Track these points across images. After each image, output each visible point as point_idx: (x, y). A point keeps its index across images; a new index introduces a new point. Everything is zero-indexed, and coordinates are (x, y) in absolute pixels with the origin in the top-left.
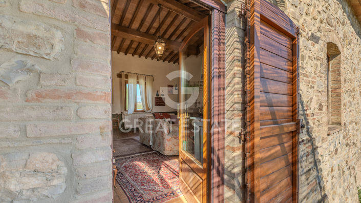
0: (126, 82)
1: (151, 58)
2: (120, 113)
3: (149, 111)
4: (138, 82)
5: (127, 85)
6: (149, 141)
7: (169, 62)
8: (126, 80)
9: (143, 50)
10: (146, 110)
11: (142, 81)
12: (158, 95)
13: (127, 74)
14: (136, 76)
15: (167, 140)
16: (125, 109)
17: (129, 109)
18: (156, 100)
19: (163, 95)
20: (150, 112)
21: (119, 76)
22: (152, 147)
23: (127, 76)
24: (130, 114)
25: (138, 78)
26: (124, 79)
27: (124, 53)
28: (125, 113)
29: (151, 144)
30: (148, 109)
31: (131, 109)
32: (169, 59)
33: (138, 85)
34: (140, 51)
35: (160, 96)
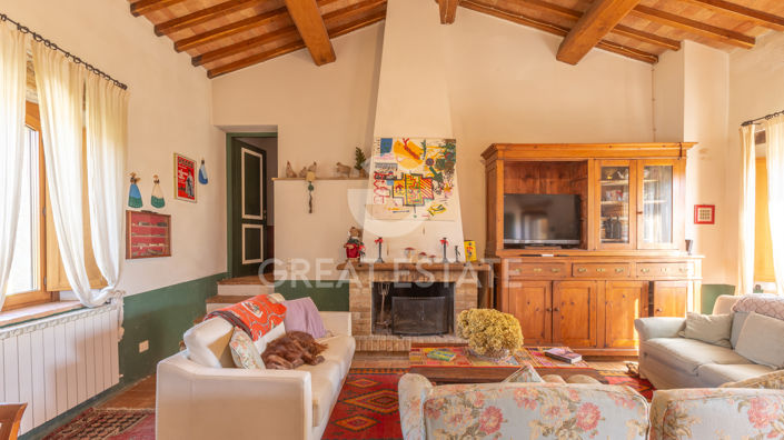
19: (159, 203)
35: (147, 206)
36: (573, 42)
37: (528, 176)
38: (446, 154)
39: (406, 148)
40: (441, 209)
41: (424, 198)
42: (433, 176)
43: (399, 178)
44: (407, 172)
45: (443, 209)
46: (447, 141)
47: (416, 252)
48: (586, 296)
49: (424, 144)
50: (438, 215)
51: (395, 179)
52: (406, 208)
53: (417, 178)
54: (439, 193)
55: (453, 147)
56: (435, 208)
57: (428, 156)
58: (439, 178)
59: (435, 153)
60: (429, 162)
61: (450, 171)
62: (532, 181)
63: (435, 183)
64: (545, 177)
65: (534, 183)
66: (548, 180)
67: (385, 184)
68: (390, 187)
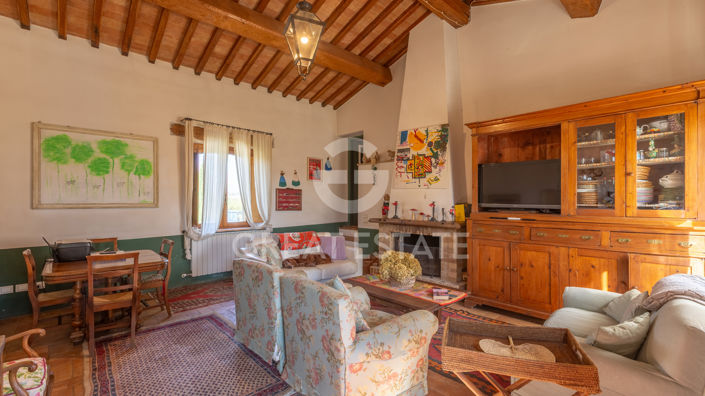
0: (198, 149)
1: (266, 89)
2: (179, 233)
3: (261, 225)
4: (231, 150)
5: (201, 157)
6: (270, 345)
7: (312, 101)
8: (199, 141)
9: (247, 65)
10: (251, 221)
11: (242, 148)
12: (283, 183)
13: (201, 125)
14: (225, 133)
15: (351, 366)
16: (194, 222)
17: (206, 221)
18: (278, 197)
19: (296, 183)
20: (264, 229)
21: (178, 130)
22: (280, 368)
23: (199, 132)
24: (207, 236)
25: (231, 139)
26: (190, 138)
27: (192, 70)
28: (193, 232)
29: (277, 359)
30: (259, 219)
31: (209, 220)
32: (311, 94)
33: (231, 158)
34: (237, 65)
35: (289, 185)
37: (527, 144)
38: (441, 136)
39: (416, 136)
40: (437, 179)
41: (426, 172)
42: (432, 154)
43: (411, 158)
44: (415, 154)
46: (443, 126)
47: (417, 212)
48: (547, 260)
49: (427, 131)
50: (434, 184)
51: (408, 159)
52: (414, 180)
53: (421, 157)
54: (435, 167)
55: (447, 130)
56: (433, 179)
57: (430, 140)
58: (436, 156)
59: (434, 137)
60: (430, 144)
61: (444, 149)
62: (530, 147)
63: (433, 160)
64: (545, 142)
65: (534, 149)
66: (548, 146)
67: (403, 164)
68: (405, 166)
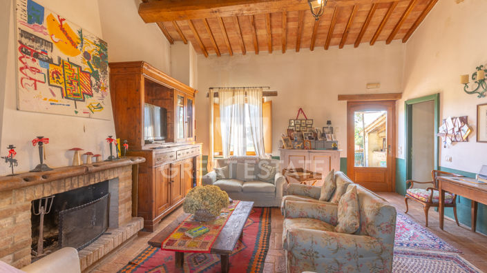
36: (160, 12)
38: (100, 53)
39: (63, 29)
41: (84, 93)
42: (91, 72)
43: (56, 61)
44: (64, 57)
45: (101, 107)
46: (101, 41)
47: (82, 152)
49: (80, 32)
50: (98, 114)
51: (50, 61)
52: (65, 101)
53: (75, 69)
54: (97, 91)
55: (106, 50)
56: (95, 105)
57: (85, 48)
58: (96, 75)
59: (91, 49)
60: (86, 55)
61: (105, 72)
63: (93, 80)
67: (37, 64)
68: (44, 70)
